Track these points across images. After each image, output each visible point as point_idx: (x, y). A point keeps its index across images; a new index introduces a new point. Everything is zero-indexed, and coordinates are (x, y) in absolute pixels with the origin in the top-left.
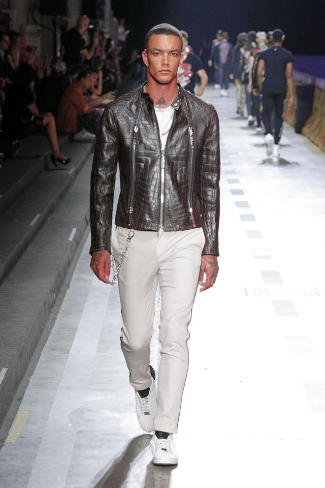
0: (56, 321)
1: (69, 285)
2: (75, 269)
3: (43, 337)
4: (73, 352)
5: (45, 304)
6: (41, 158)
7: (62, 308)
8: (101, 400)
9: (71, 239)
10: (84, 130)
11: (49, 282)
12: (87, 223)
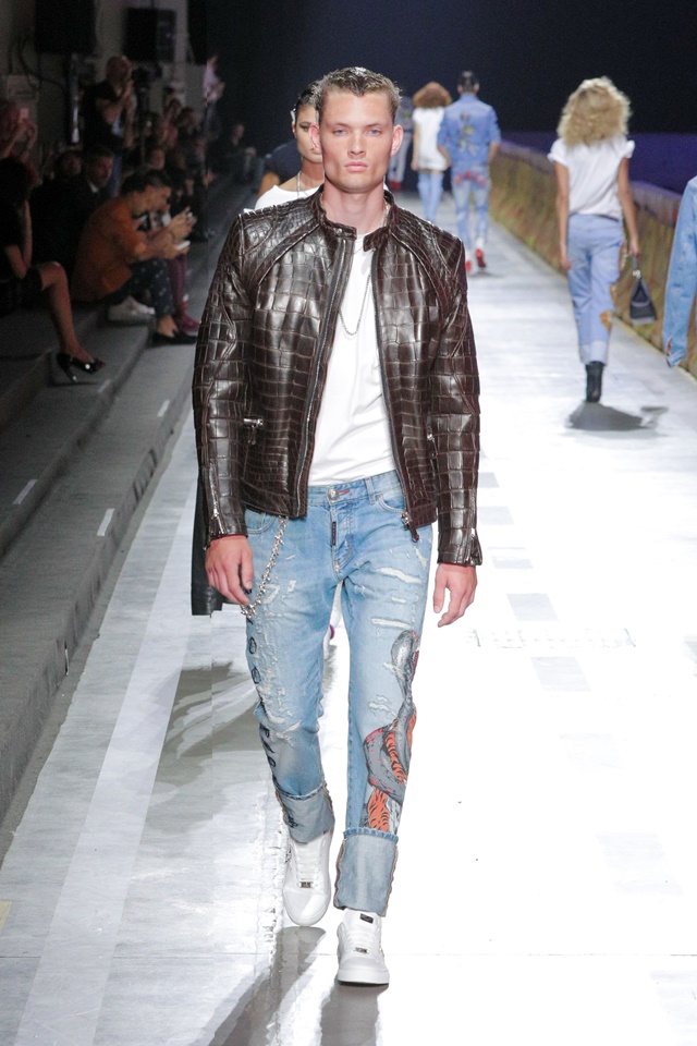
0: (71, 708)
1: (97, 630)
2: (110, 596)
3: (41, 743)
4: (107, 772)
5: (45, 673)
6: (41, 359)
7: (84, 679)
8: (167, 877)
9: (102, 532)
10: (131, 298)
11: (55, 624)
12: (138, 499)
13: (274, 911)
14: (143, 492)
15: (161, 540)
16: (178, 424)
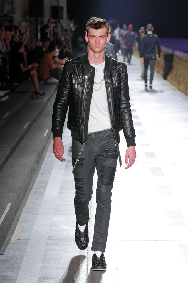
0: (37, 178)
1: (44, 159)
2: (47, 151)
3: (30, 187)
4: (46, 194)
5: (31, 170)
6: (30, 93)
7: (41, 171)
8: (61, 220)
9: (45, 135)
10: (53, 77)
11: (34, 158)
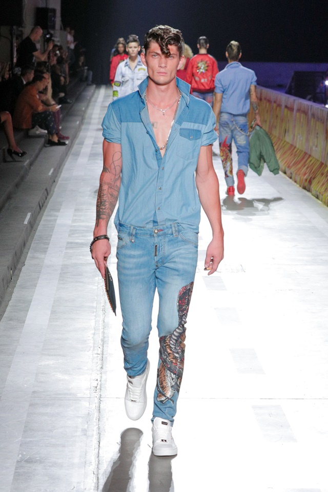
0: (13, 294)
1: (24, 263)
2: (29, 249)
3: (1, 309)
4: (28, 321)
5: (3, 280)
7: (18, 283)
8: (53, 364)
9: (26, 222)
10: (37, 126)
11: (7, 260)
12: (40, 209)
13: (97, 380)
14: (42, 206)
15: (50, 226)
16: (57, 178)
